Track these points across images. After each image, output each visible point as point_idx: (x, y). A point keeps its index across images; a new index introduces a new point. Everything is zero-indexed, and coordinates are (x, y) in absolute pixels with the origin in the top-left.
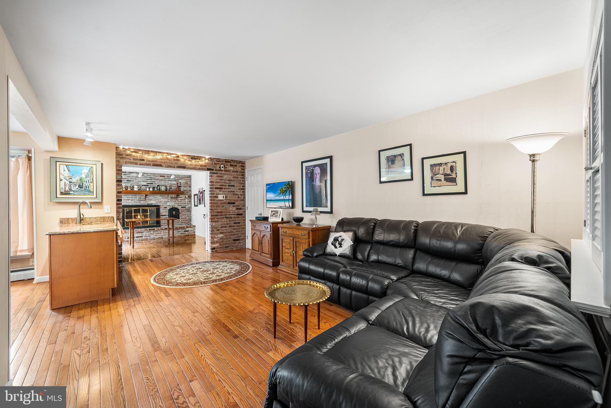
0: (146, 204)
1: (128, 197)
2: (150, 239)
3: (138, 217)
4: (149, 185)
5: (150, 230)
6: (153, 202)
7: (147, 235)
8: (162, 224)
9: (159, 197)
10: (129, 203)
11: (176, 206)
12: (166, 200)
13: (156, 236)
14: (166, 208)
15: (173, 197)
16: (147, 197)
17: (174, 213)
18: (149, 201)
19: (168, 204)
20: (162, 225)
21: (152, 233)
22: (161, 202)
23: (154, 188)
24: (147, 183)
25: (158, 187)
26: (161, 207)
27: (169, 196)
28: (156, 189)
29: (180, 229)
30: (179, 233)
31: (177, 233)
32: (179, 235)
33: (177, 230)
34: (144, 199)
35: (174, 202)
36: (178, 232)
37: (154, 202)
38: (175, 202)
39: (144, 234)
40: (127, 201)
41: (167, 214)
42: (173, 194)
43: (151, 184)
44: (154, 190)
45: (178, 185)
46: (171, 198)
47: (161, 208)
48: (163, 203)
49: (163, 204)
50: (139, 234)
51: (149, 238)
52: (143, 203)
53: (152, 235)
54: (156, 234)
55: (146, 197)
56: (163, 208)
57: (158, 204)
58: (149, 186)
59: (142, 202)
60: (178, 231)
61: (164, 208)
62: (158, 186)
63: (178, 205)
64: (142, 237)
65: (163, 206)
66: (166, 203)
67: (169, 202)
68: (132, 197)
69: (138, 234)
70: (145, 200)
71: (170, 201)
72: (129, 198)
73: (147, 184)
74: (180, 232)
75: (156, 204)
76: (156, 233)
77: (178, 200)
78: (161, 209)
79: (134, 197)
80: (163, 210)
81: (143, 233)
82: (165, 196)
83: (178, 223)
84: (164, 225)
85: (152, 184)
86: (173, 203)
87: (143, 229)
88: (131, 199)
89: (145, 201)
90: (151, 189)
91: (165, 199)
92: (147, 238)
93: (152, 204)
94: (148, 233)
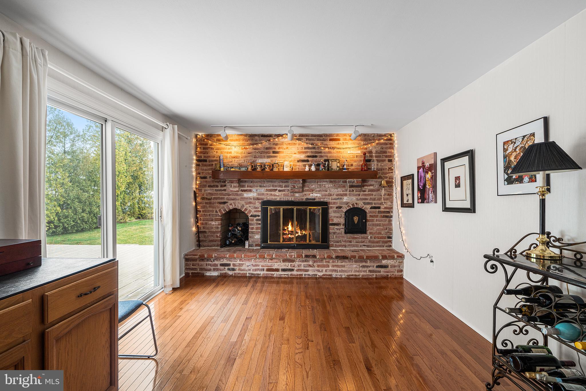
0: (304, 200)
1: (275, 184)
2: (307, 276)
3: (288, 228)
4: (310, 159)
5: (307, 256)
6: (316, 195)
7: (302, 268)
8: (332, 243)
9: (327, 185)
10: (276, 197)
11: (361, 205)
12: (340, 191)
13: (319, 271)
14: (340, 207)
15: (354, 184)
16: (306, 184)
17: (356, 219)
18: (309, 193)
19: (344, 201)
20: (332, 246)
21: (311, 263)
22: (331, 195)
23: (318, 165)
24: (306, 155)
25: (325, 164)
26: (331, 205)
27: (346, 182)
28: (321, 167)
29: (369, 261)
30: (365, 269)
31: (361, 269)
32: (365, 274)
33: (362, 262)
34: (301, 189)
35: (356, 195)
36: (363, 267)
37: (319, 195)
38: (359, 195)
39: (296, 263)
40: (273, 193)
41: (342, 221)
42: (354, 178)
43: (313, 157)
44: (317, 169)
45: (365, 158)
46: (351, 186)
47: (331, 207)
48: (335, 197)
49: (334, 199)
50: (287, 264)
51: (305, 275)
52: (298, 197)
53: (310, 268)
54: (318, 266)
55: (303, 186)
56: (335, 209)
57: (325, 200)
58: (310, 163)
59: (297, 195)
60: (364, 264)
61: (337, 208)
62: (325, 161)
63: (364, 203)
64: (293, 270)
65: (334, 203)
66: (339, 197)
67: (346, 195)
68: (281, 184)
69: (285, 263)
70: (303, 191)
71: (348, 193)
72: (276, 186)
73: (306, 159)
74: (367, 267)
75: (322, 200)
76: (319, 264)
77: (365, 191)
78: (330, 210)
79: (284, 185)
80: (335, 212)
81: (293, 261)
82: (339, 182)
83: (363, 242)
84: (336, 246)
85: (316, 157)
86: (354, 198)
87: (294, 253)
88: (278, 189)
89: (301, 194)
90: (313, 168)
91: (339, 189)
92: (302, 275)
93: (314, 199)
94: (303, 264)
